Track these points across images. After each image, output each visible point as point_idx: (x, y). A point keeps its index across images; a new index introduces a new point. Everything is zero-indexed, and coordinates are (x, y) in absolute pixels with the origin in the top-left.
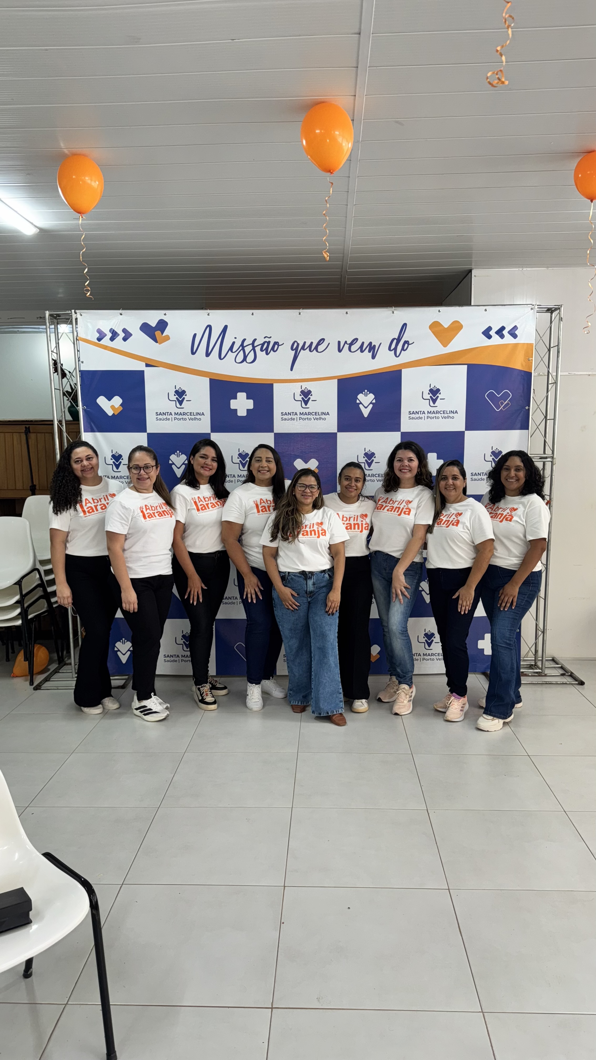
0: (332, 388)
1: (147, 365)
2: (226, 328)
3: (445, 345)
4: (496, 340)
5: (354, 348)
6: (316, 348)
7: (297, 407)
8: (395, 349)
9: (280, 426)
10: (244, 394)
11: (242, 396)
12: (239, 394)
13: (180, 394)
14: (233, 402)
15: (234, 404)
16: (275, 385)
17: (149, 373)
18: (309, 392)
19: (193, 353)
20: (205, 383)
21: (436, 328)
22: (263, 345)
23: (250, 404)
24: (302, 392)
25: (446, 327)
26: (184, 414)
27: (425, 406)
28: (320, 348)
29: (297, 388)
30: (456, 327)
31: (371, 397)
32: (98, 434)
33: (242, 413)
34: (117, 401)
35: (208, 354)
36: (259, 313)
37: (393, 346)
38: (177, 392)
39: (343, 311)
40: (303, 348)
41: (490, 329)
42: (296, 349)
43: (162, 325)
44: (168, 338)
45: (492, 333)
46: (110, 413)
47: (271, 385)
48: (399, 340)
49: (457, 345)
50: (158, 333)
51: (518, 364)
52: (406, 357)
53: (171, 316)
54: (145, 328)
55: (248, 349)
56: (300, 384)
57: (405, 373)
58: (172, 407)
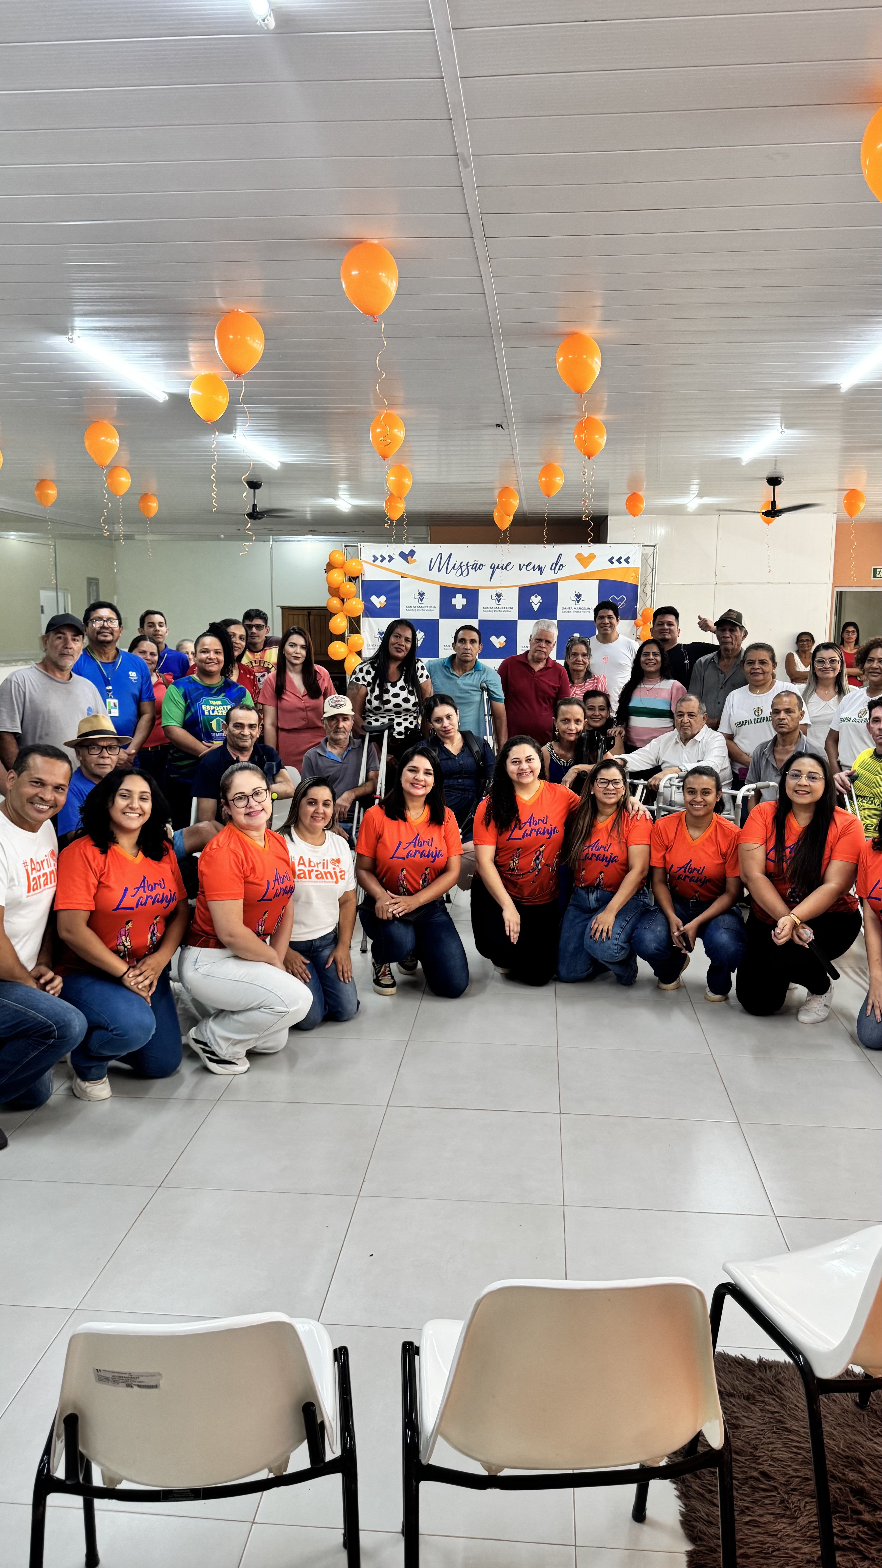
0: (516, 592)
1: (402, 577)
2: (451, 554)
3: (585, 567)
4: (616, 565)
5: (529, 568)
6: (506, 568)
7: (493, 604)
8: (555, 569)
9: (483, 615)
10: (461, 595)
11: (459, 596)
12: (457, 595)
13: (422, 595)
14: (453, 600)
15: (454, 601)
16: (480, 590)
17: (402, 581)
18: (501, 595)
19: (430, 570)
20: (437, 589)
21: (579, 557)
22: (473, 565)
23: (464, 601)
24: (497, 594)
25: (586, 556)
26: (424, 607)
27: (573, 604)
28: (508, 568)
29: (493, 592)
30: (592, 557)
31: (539, 598)
32: (370, 618)
33: (459, 607)
34: (383, 598)
35: (439, 571)
36: (471, 546)
37: (553, 568)
38: (419, 593)
39: (523, 545)
40: (498, 568)
41: (613, 558)
42: (493, 568)
43: (412, 553)
44: (415, 561)
45: (614, 560)
46: (378, 606)
47: (477, 590)
48: (557, 564)
49: (592, 567)
50: (409, 558)
51: (630, 580)
52: (561, 574)
53: (418, 548)
54: (402, 555)
55: (463, 568)
56: (495, 590)
57: (561, 585)
58: (416, 603)
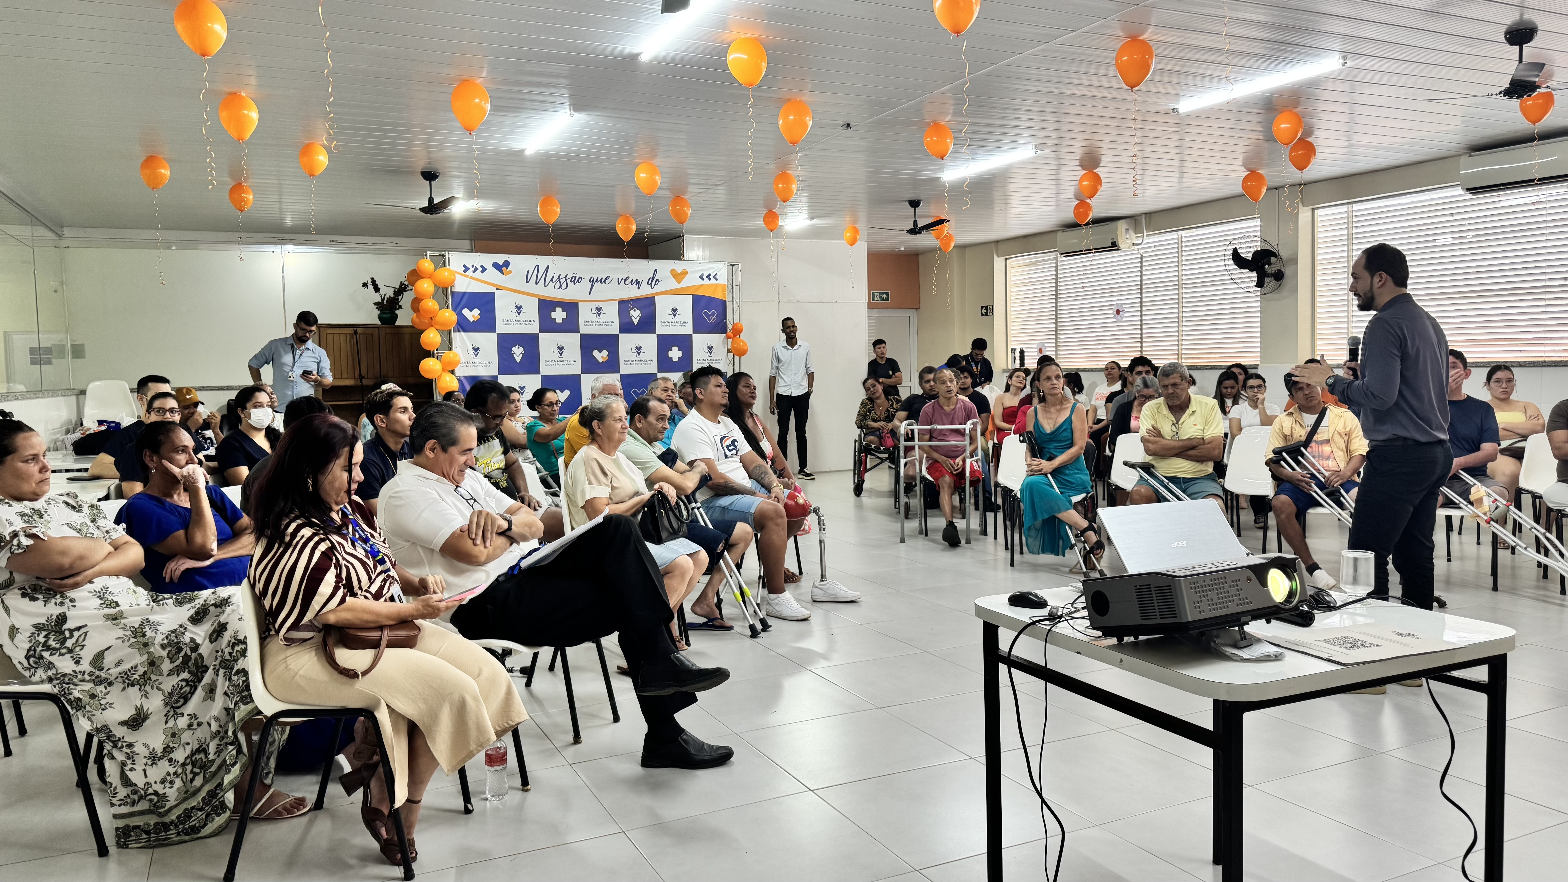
0: (615, 306)
1: (497, 289)
2: (548, 266)
3: (679, 283)
4: (706, 281)
5: (627, 282)
6: (605, 281)
7: (594, 317)
8: (651, 284)
9: (584, 329)
10: (560, 309)
11: (559, 310)
12: (557, 309)
13: (519, 308)
15: (553, 315)
16: (580, 304)
17: (498, 294)
18: (601, 308)
19: (527, 282)
20: (535, 301)
21: (672, 273)
22: (572, 278)
23: (564, 315)
24: (597, 308)
25: (679, 272)
26: (521, 321)
28: (607, 282)
29: (593, 306)
30: (685, 273)
31: (638, 312)
32: (463, 334)
33: (559, 321)
34: (476, 312)
35: (537, 283)
36: (569, 259)
37: (650, 282)
38: (516, 306)
39: (620, 260)
40: (597, 281)
41: (703, 274)
42: (592, 281)
43: (507, 264)
44: (510, 272)
45: (704, 277)
46: (472, 320)
47: (577, 304)
48: (653, 279)
49: (685, 283)
50: (504, 269)
51: (719, 296)
52: (658, 289)
53: (512, 258)
54: (496, 265)
55: (562, 281)
56: (595, 303)
57: (658, 299)
58: (514, 316)
